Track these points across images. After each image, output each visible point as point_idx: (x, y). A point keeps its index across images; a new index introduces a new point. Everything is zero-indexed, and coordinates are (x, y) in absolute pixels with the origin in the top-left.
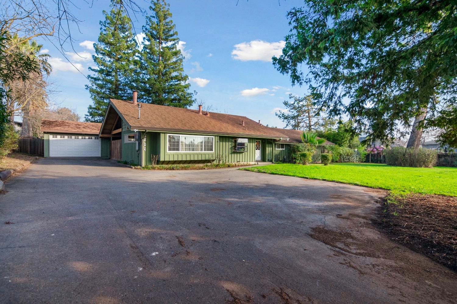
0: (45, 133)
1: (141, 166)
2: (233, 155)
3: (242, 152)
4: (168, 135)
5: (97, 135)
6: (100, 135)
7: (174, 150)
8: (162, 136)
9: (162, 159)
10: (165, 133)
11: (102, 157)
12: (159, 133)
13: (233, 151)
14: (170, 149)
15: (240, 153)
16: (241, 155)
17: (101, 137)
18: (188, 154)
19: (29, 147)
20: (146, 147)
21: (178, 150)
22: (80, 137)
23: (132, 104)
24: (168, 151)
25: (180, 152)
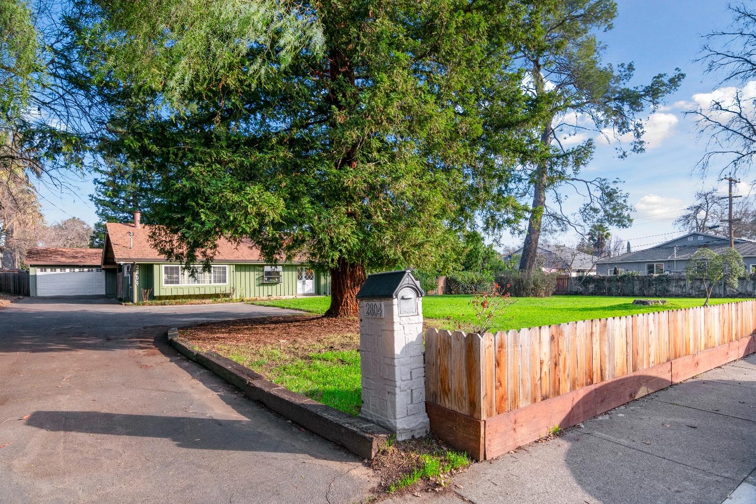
0: (31, 266)
1: (132, 302)
2: (261, 287)
3: (276, 284)
4: (164, 266)
5: (99, 266)
6: (103, 267)
7: (172, 282)
8: (156, 267)
9: (156, 294)
10: (159, 264)
11: (106, 295)
12: (152, 265)
13: (261, 282)
14: (167, 282)
15: (272, 284)
16: (274, 287)
17: (103, 269)
18: (191, 287)
19: (12, 283)
20: (139, 280)
21: (178, 282)
22: (77, 270)
23: (133, 228)
24: (164, 285)
25: (180, 285)
